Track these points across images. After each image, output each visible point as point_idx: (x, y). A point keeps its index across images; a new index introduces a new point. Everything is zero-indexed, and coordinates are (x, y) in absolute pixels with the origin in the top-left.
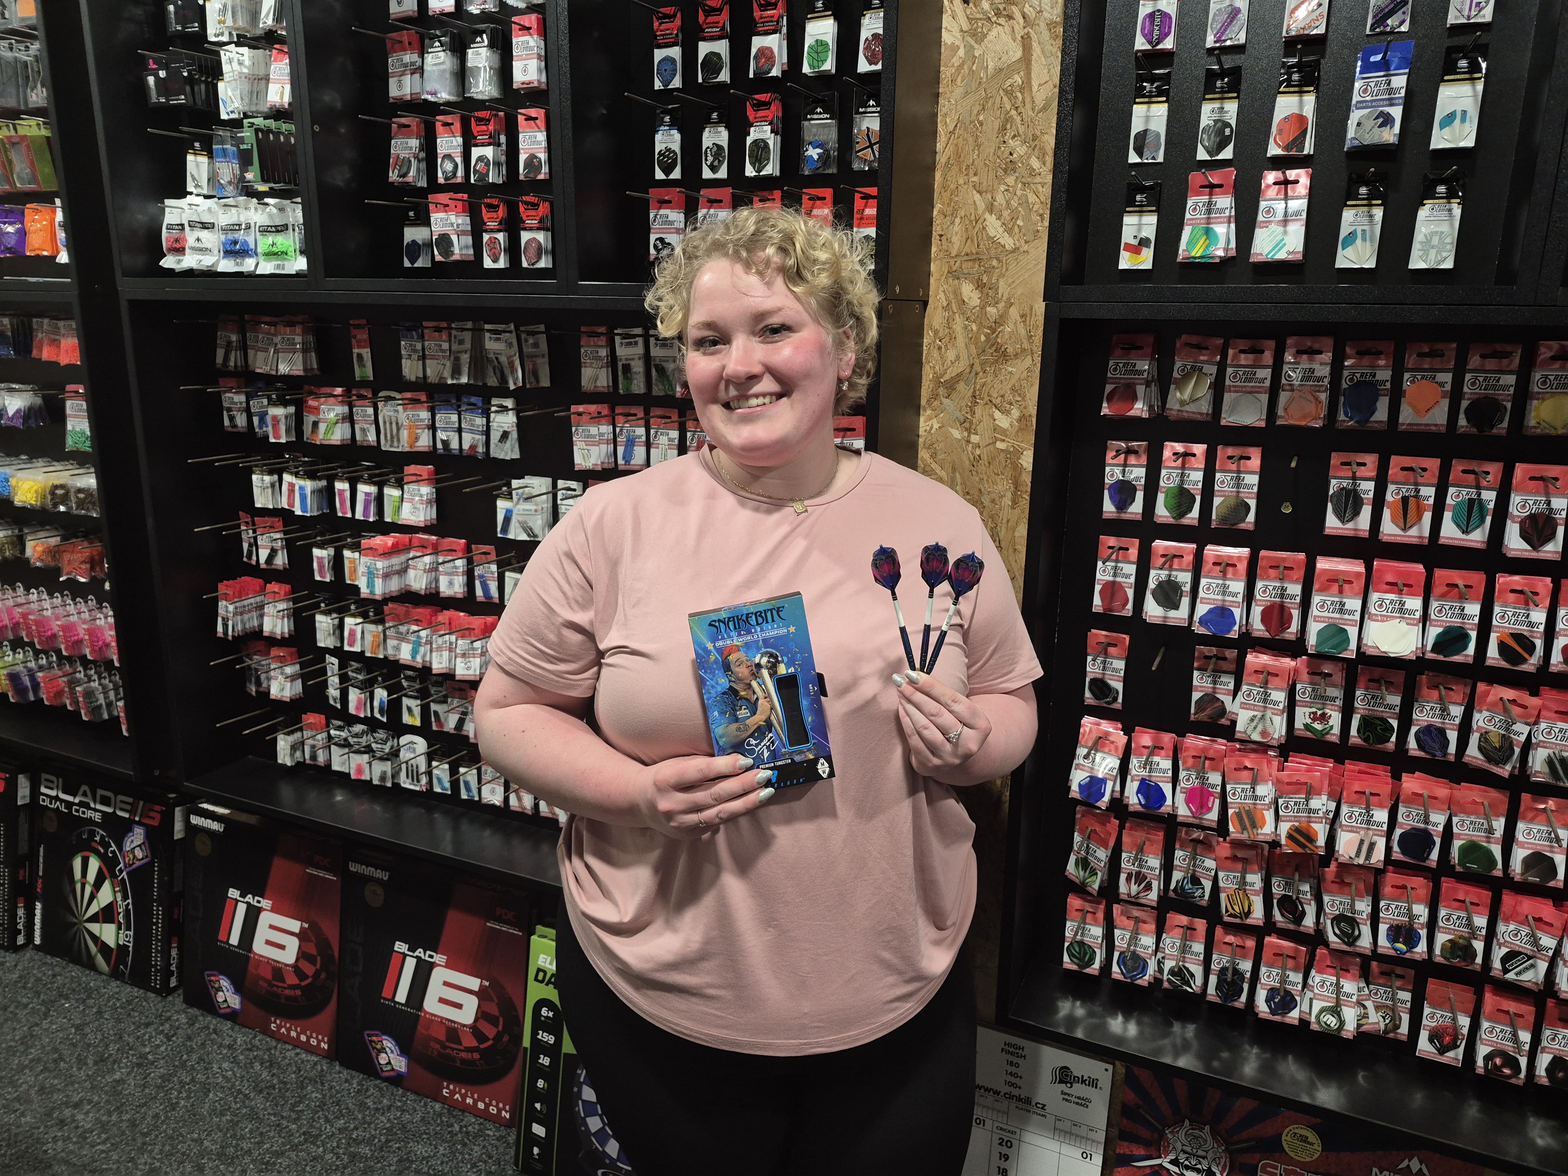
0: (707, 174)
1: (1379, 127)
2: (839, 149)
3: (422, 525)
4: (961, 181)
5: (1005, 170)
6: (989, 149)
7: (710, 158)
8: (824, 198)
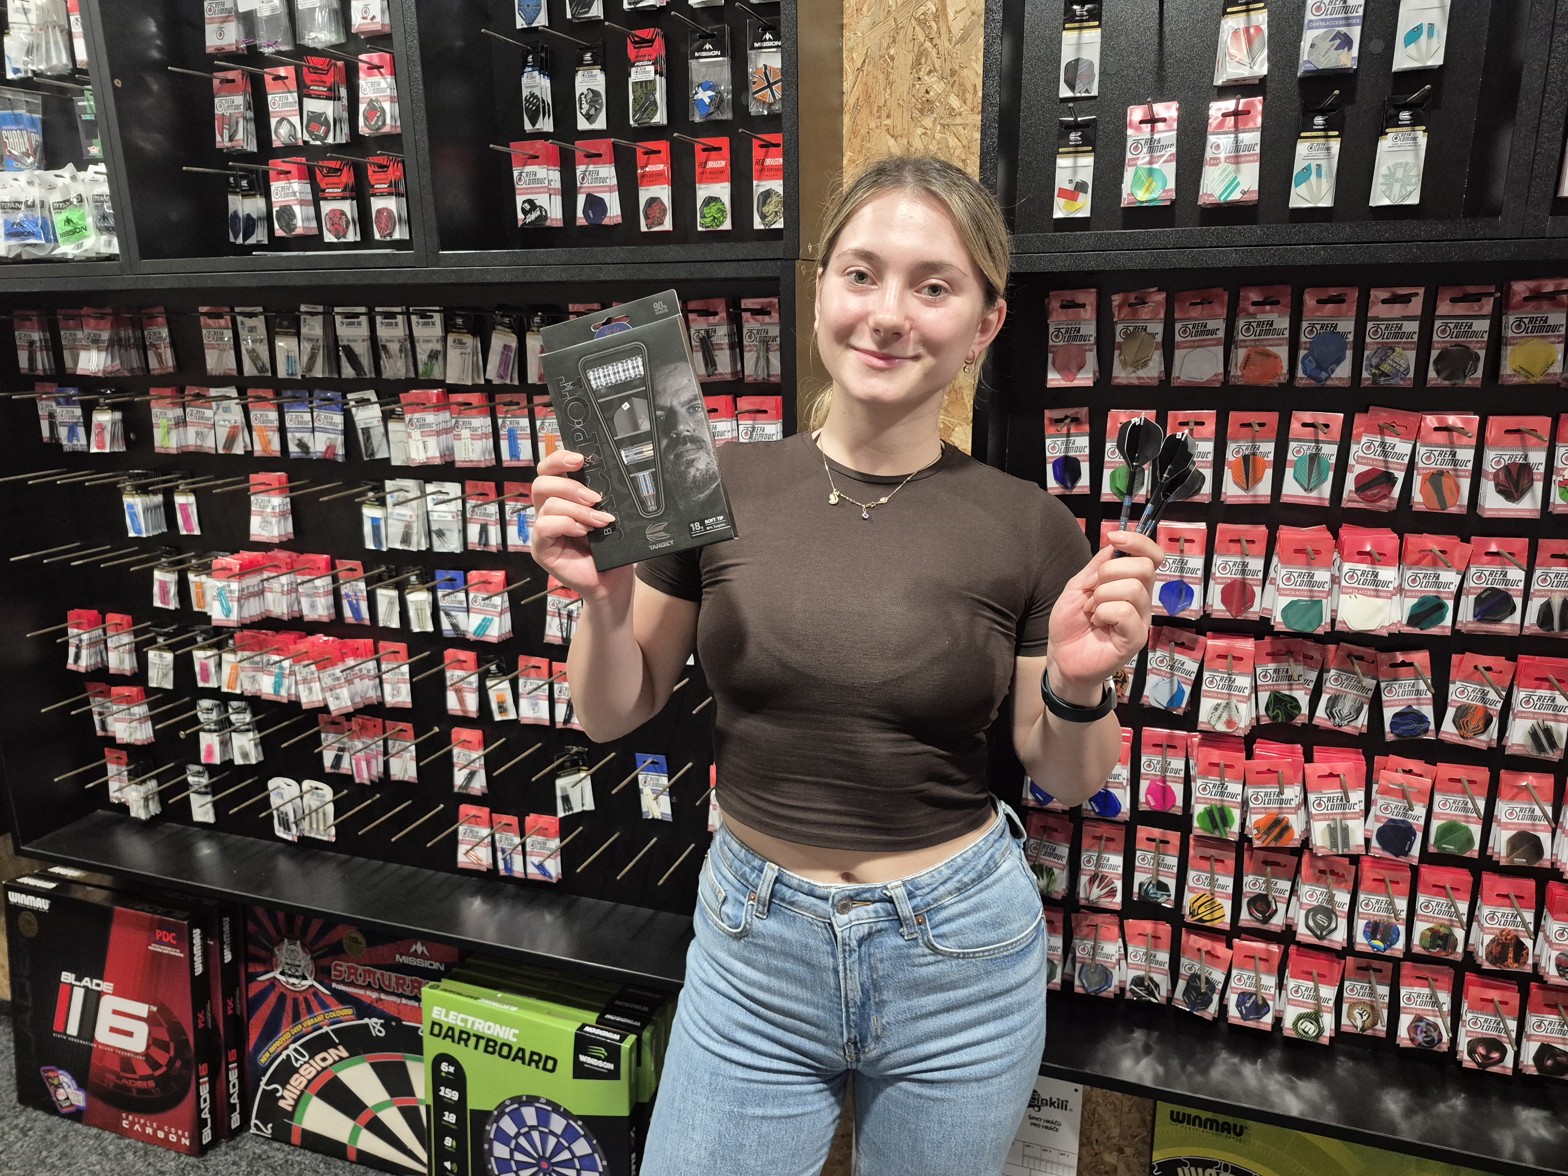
0: (583, 124)
1: (1336, 49)
2: (733, 92)
3: (277, 541)
4: (873, 125)
5: (921, 111)
6: (902, 87)
7: (585, 106)
8: (720, 149)
